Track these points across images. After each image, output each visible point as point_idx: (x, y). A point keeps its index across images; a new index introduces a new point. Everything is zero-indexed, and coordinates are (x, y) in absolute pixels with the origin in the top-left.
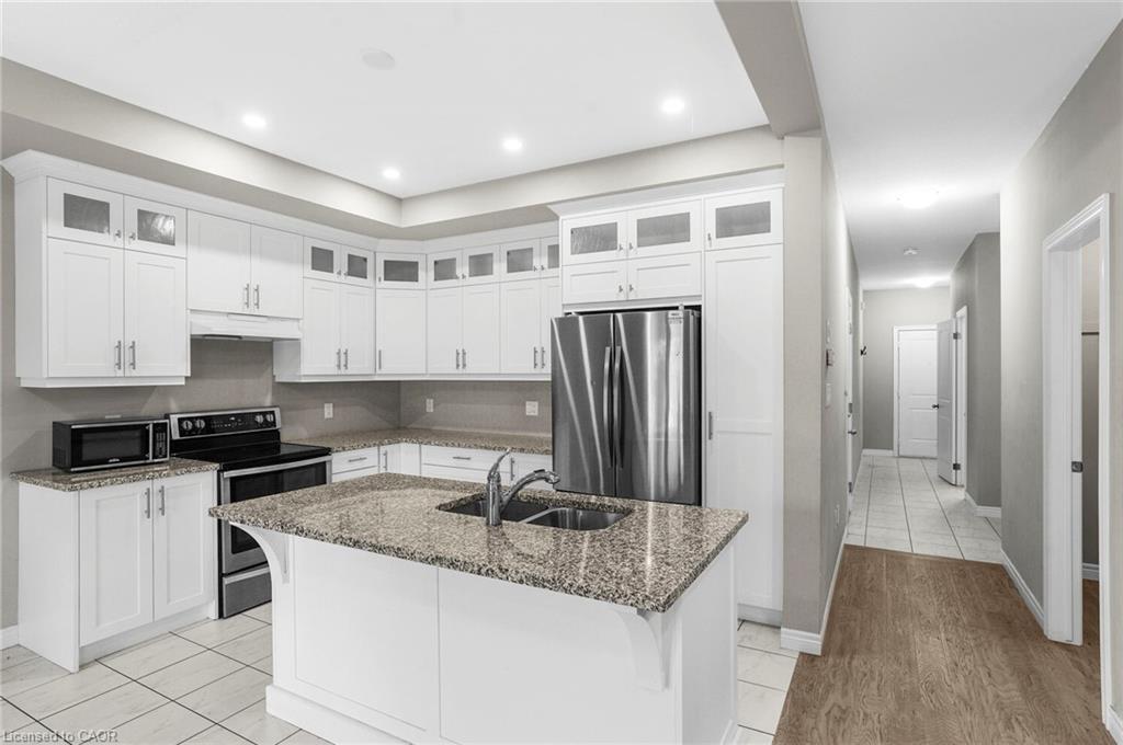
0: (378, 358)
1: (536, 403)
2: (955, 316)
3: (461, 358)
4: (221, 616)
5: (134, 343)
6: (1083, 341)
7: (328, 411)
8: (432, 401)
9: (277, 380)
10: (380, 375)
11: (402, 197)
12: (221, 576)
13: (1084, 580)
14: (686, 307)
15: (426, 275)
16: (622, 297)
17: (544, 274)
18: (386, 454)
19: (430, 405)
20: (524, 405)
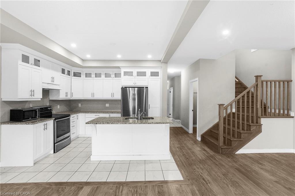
0: (72, 94)
1: (108, 104)
2: (170, 89)
3: (93, 94)
4: (54, 152)
5: (34, 90)
6: (194, 94)
7: (59, 107)
8: (80, 104)
9: (50, 99)
10: (72, 98)
11: (83, 59)
12: (54, 144)
13: (193, 127)
14: (146, 87)
15: (83, 76)
16: (134, 85)
17: (114, 78)
18: (78, 116)
19: (80, 105)
20: (106, 104)
